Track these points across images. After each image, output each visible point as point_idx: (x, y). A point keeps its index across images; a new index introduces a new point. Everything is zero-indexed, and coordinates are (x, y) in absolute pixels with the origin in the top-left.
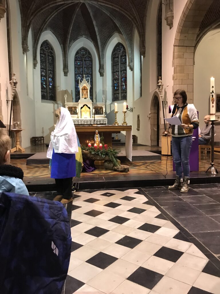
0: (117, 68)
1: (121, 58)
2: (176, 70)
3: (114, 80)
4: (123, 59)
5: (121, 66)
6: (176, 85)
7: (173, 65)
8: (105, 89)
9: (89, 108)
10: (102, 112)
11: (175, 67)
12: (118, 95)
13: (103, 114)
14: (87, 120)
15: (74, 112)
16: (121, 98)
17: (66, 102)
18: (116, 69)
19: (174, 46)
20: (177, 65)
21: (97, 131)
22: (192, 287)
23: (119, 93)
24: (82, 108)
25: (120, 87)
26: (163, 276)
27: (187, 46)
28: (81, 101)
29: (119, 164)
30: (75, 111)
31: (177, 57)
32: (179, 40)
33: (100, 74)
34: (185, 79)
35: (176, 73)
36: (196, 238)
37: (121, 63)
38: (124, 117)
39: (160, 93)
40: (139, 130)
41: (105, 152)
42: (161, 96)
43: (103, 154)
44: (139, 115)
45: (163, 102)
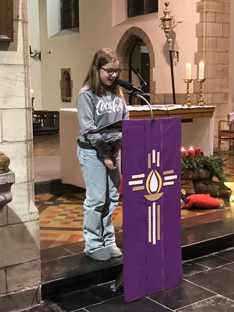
6: (206, 22)
35: (206, 1)
38: (200, 90)
39: (167, 35)
40: (71, 102)
41: (203, 163)
42: (168, 40)
43: (201, 168)
44: (69, 69)
45: (171, 51)
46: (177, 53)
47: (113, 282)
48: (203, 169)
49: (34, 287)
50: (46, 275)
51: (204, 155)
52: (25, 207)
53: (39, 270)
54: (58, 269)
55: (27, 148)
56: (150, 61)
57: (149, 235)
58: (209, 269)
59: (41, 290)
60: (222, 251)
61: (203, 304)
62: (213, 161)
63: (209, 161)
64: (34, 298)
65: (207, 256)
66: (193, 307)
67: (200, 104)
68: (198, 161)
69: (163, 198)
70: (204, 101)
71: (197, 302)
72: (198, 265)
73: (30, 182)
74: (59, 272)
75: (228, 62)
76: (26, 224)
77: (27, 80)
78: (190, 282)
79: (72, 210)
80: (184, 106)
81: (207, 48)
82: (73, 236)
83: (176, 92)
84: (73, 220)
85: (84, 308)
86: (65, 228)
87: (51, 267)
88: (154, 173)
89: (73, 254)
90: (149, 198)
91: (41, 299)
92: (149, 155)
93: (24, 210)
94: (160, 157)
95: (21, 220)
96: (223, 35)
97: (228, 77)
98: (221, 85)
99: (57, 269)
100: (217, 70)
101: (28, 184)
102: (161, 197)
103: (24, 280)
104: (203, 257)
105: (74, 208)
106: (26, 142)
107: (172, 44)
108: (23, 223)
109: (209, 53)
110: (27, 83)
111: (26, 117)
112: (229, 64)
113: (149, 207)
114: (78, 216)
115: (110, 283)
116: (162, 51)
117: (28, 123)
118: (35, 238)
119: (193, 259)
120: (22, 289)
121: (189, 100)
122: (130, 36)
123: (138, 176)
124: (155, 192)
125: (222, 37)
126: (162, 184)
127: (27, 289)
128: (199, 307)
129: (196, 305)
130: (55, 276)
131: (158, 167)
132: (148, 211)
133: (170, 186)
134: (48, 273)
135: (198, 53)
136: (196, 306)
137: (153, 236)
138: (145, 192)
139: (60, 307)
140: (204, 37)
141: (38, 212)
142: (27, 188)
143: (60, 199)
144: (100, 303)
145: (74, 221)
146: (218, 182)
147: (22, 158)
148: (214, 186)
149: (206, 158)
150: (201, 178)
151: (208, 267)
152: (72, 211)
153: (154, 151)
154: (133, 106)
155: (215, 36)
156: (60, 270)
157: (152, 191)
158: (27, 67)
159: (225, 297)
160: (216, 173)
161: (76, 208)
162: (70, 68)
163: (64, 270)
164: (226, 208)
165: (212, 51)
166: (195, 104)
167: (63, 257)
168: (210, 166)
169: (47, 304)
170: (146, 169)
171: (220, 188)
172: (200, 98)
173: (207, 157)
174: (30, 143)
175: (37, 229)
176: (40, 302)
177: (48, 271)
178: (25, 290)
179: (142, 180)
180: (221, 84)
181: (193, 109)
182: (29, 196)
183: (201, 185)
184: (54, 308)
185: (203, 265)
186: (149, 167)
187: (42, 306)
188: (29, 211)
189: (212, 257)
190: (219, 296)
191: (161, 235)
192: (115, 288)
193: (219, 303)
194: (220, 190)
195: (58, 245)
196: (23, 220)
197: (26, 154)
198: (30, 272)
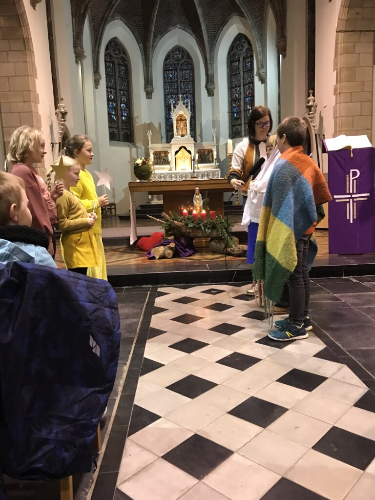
0: (237, 80)
1: (243, 62)
2: (340, 76)
3: (232, 101)
4: (248, 62)
5: (244, 75)
6: (340, 103)
7: (335, 68)
8: (217, 117)
9: (190, 152)
10: (211, 159)
11: (339, 70)
12: (239, 127)
13: (213, 162)
14: (185, 173)
15: (164, 160)
16: (245, 132)
17: (150, 142)
18: (235, 81)
19: (337, 32)
20: (342, 67)
21: (197, 188)
22: (332, 426)
23: (240, 125)
24: (176, 153)
25: (243, 113)
26: (288, 409)
27: (361, 31)
28: (176, 141)
29: (234, 244)
30: (166, 158)
31: (342, 52)
32: (346, 20)
33: (208, 93)
34: (357, 92)
35: (340, 82)
36: (353, 358)
37: (245, 70)
41: (211, 224)
43: (208, 228)
46: (324, 135)
63: (217, 223)
96: (361, 114)
140: (338, 118)
155: (351, 115)
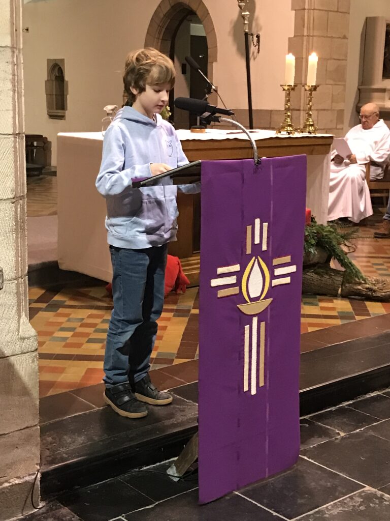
38: (309, 104)
39: (241, 4)
40: (65, 119)
41: (316, 236)
42: (243, 13)
43: (312, 245)
44: (62, 61)
45: (246, 34)
46: (258, 37)
47: (171, 463)
48: (314, 248)
49: (28, 478)
50: (47, 453)
51: (315, 222)
52: (12, 328)
53: (36, 446)
54: (70, 439)
55: (16, 212)
56: (209, 50)
57: (245, 378)
58: (342, 434)
59: (39, 484)
60: (359, 399)
61: (344, 507)
62: (333, 233)
63: (325, 233)
64: (27, 497)
65: (333, 409)
66: (326, 513)
67: (308, 129)
68: (306, 234)
69: (271, 309)
70: (315, 125)
71: (332, 503)
72: (321, 427)
73: (20, 279)
74: (72, 445)
75: (346, 56)
76: (12, 358)
77: (16, 77)
78: (312, 461)
79: (83, 319)
80: (280, 132)
81: (311, 31)
82: (90, 371)
83: (254, 108)
84: (87, 339)
85: (123, 517)
86: (74, 355)
87: (55, 436)
88: (256, 262)
89: (94, 408)
90: (245, 308)
91: (40, 499)
92: (249, 228)
93: (8, 332)
94: (268, 231)
95: (3, 353)
96: (338, 8)
97: (345, 82)
98: (332, 97)
99: (67, 439)
100: (326, 70)
101: (16, 282)
102: (267, 308)
103: (10, 466)
104: (327, 410)
105: (85, 317)
106: (14, 200)
107: (248, 21)
108: (8, 358)
109: (315, 38)
110: (16, 84)
111: (15, 152)
112: (346, 60)
113: (245, 327)
114: (95, 331)
115: (166, 463)
116: (230, 32)
117: (18, 163)
118: (29, 387)
119: (310, 415)
120: (3, 483)
121: (290, 123)
122: (172, 4)
123: (228, 270)
124: (257, 299)
125: (337, 11)
126: (271, 283)
127: (14, 483)
128: (335, 512)
129: (330, 508)
130: (64, 455)
131: (264, 251)
132: (244, 334)
133: (284, 286)
134: (49, 447)
135: (295, 38)
136: (330, 510)
137: (252, 380)
138: (239, 297)
139: (76, 515)
140: (306, 11)
141: (35, 336)
142: (15, 291)
143: (57, 298)
144: (150, 507)
145: (88, 342)
146: (340, 271)
147: (5, 231)
148: (333, 277)
149: (320, 228)
150: (311, 262)
151: (340, 431)
152: (83, 322)
153: (257, 221)
154: (192, 132)
155: (326, 9)
156: (74, 442)
157: (252, 296)
158: (16, 52)
159: (380, 492)
160: (337, 254)
161: (90, 316)
162: (64, 59)
163: (82, 442)
164: (358, 318)
165: (319, 36)
166: (299, 130)
167: (77, 414)
168: (327, 242)
169: (51, 509)
170: (242, 254)
171: (343, 281)
172: (308, 119)
173: (322, 225)
174: (21, 202)
175: (34, 368)
176: (39, 505)
177: (51, 443)
178: (11, 484)
179: (235, 277)
180: (332, 94)
181: (297, 138)
182: (19, 305)
183: (311, 275)
184: (65, 516)
185: (329, 427)
186: (249, 251)
187: (43, 513)
188: (18, 334)
189: (342, 411)
190: (369, 490)
191: (265, 376)
192: (176, 475)
193: (371, 504)
194: (343, 284)
195: (64, 391)
196: (7, 352)
197: (14, 224)
198: (19, 451)
